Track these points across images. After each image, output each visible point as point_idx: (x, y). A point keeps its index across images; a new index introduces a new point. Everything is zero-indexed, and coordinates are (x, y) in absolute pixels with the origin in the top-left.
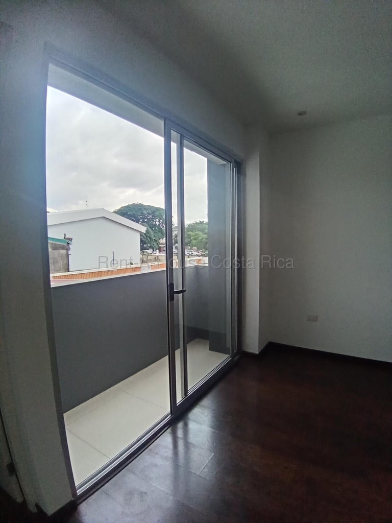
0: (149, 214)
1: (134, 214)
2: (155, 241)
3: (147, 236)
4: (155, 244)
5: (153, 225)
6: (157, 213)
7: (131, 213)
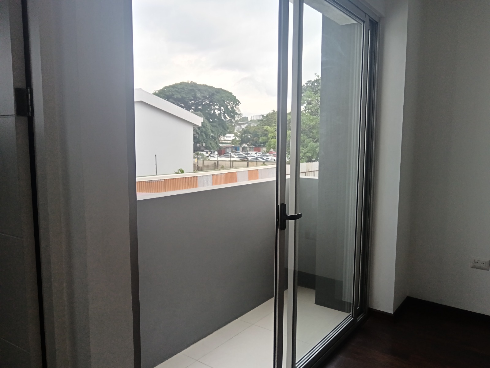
0: (205, 98)
1: (182, 97)
2: (214, 138)
3: (202, 132)
4: (213, 143)
5: (210, 114)
6: (217, 97)
7: (179, 96)
